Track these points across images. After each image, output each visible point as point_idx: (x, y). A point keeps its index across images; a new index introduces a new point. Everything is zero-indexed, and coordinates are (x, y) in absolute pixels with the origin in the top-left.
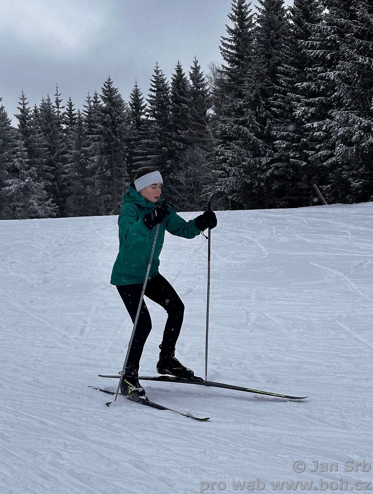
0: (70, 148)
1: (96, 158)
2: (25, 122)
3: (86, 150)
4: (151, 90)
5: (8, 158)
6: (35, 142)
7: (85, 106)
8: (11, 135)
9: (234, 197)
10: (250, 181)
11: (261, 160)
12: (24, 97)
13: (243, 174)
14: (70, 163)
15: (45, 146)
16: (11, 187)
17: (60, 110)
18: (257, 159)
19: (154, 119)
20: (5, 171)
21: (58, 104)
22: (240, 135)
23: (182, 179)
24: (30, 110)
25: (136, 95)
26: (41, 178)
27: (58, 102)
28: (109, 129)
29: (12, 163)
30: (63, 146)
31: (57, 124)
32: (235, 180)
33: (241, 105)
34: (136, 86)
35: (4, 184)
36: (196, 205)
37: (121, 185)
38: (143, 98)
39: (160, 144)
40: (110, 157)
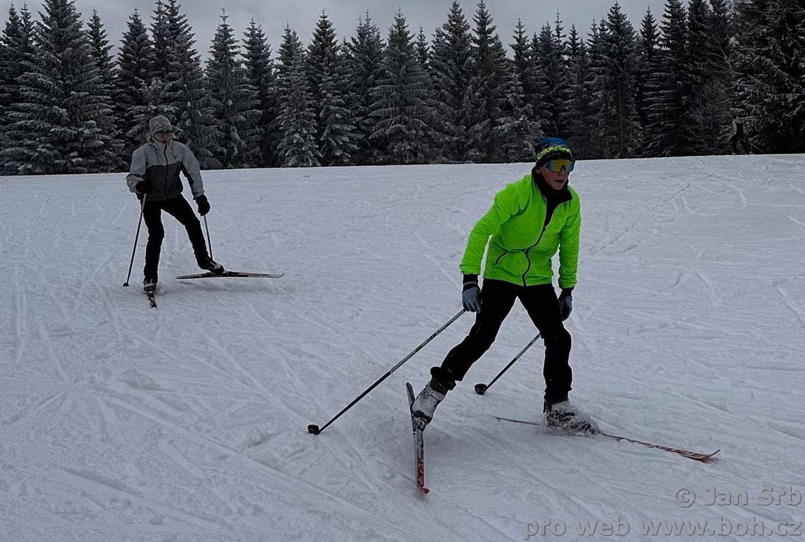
0: (571, 82)
1: (600, 94)
2: (521, 53)
3: (588, 84)
4: (665, 16)
5: (501, 93)
6: (531, 75)
7: (589, 35)
8: (506, 68)
9: (755, 139)
10: (774, 121)
11: (787, 97)
12: (522, 25)
13: (766, 113)
14: (571, 98)
15: (543, 80)
16: (503, 126)
17: (560, 39)
18: (783, 95)
19: (668, 49)
20: (498, 108)
21: (558, 33)
22: (762, 68)
23: (699, 118)
24: (527, 39)
25: (648, 22)
26: (538, 116)
27: (558, 30)
28: (615, 59)
29: (505, 99)
30: (564, 80)
31: (557, 55)
32: (756, 120)
33: (763, 33)
34: (649, 12)
35: (496, 122)
36: (715, 149)
37: (629, 124)
38: (656, 25)
39: (674, 77)
40: (615, 93)
